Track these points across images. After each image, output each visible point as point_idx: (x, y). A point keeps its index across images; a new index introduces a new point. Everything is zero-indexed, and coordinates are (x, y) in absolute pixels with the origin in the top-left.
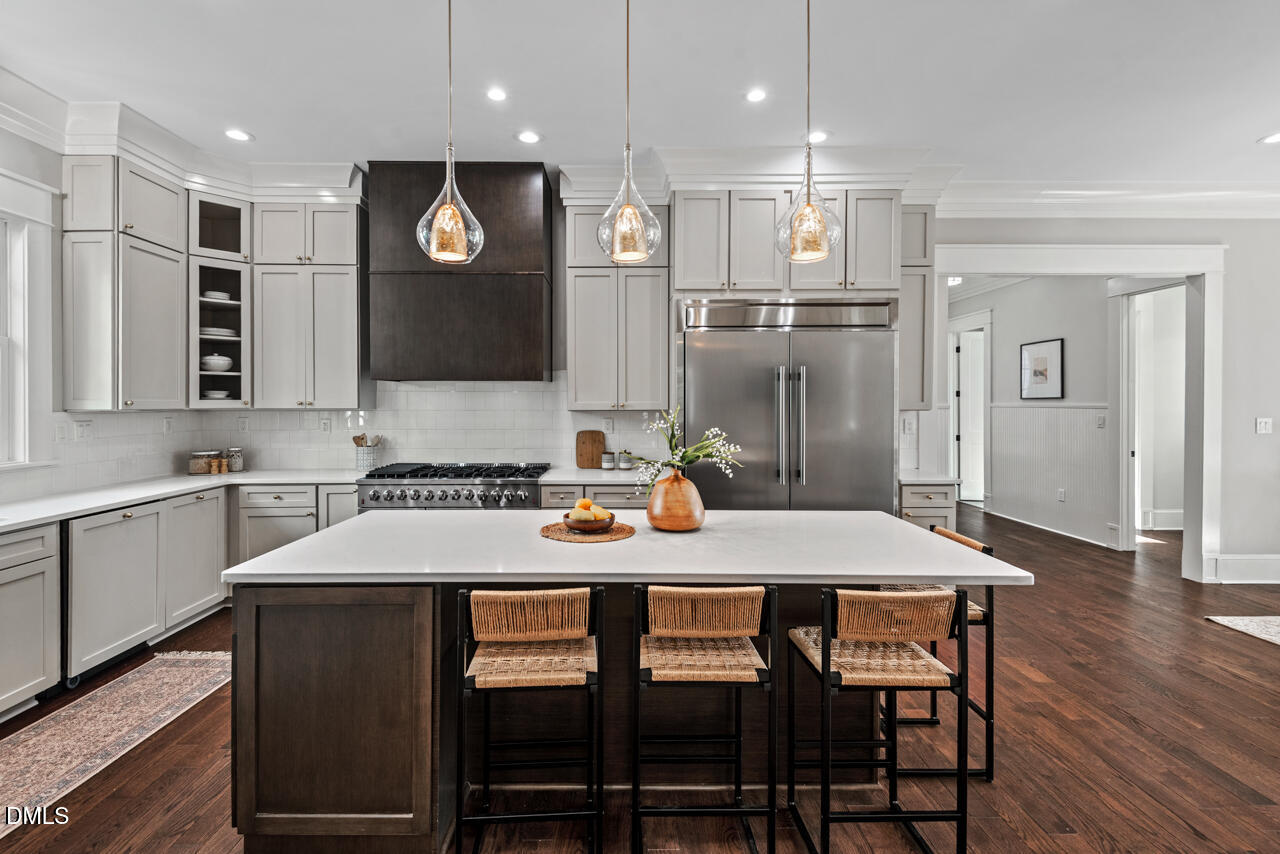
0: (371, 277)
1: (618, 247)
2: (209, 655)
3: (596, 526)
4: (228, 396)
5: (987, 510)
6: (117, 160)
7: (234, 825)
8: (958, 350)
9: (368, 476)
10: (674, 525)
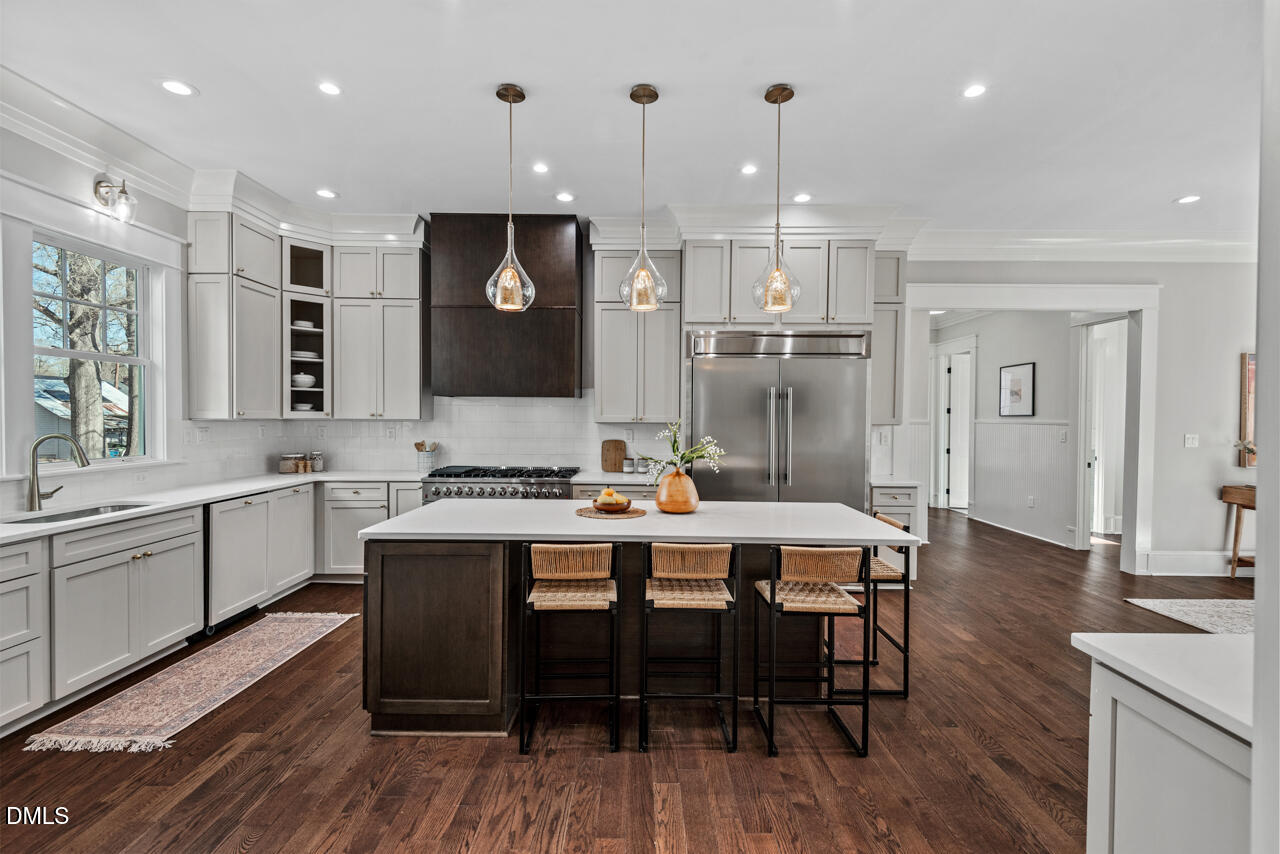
0: (432, 309)
1: (635, 301)
2: (309, 615)
3: (618, 508)
4: (312, 408)
5: (971, 516)
6: (231, 215)
7: (365, 707)
8: (949, 370)
9: (430, 476)
10: (676, 509)
